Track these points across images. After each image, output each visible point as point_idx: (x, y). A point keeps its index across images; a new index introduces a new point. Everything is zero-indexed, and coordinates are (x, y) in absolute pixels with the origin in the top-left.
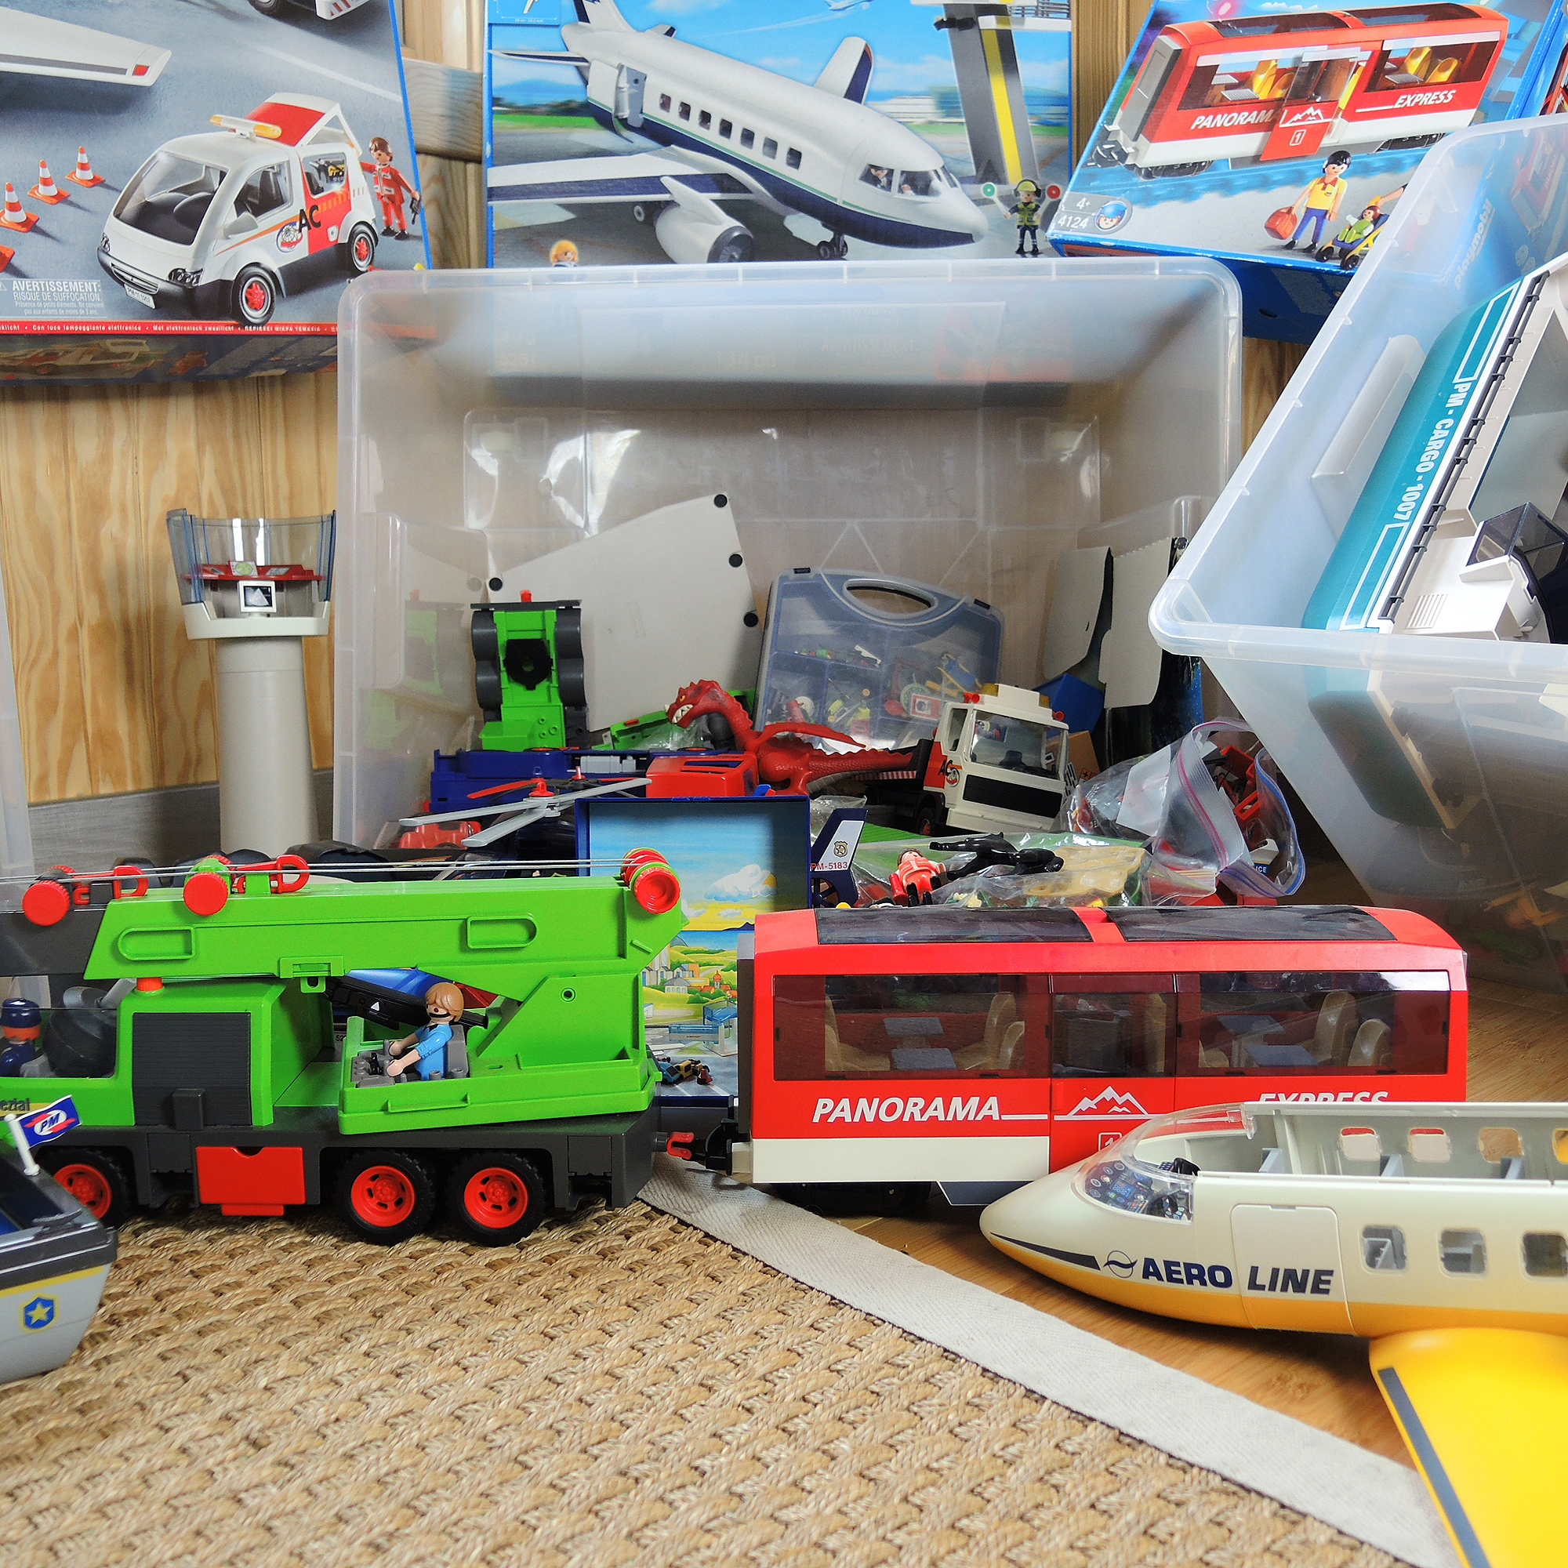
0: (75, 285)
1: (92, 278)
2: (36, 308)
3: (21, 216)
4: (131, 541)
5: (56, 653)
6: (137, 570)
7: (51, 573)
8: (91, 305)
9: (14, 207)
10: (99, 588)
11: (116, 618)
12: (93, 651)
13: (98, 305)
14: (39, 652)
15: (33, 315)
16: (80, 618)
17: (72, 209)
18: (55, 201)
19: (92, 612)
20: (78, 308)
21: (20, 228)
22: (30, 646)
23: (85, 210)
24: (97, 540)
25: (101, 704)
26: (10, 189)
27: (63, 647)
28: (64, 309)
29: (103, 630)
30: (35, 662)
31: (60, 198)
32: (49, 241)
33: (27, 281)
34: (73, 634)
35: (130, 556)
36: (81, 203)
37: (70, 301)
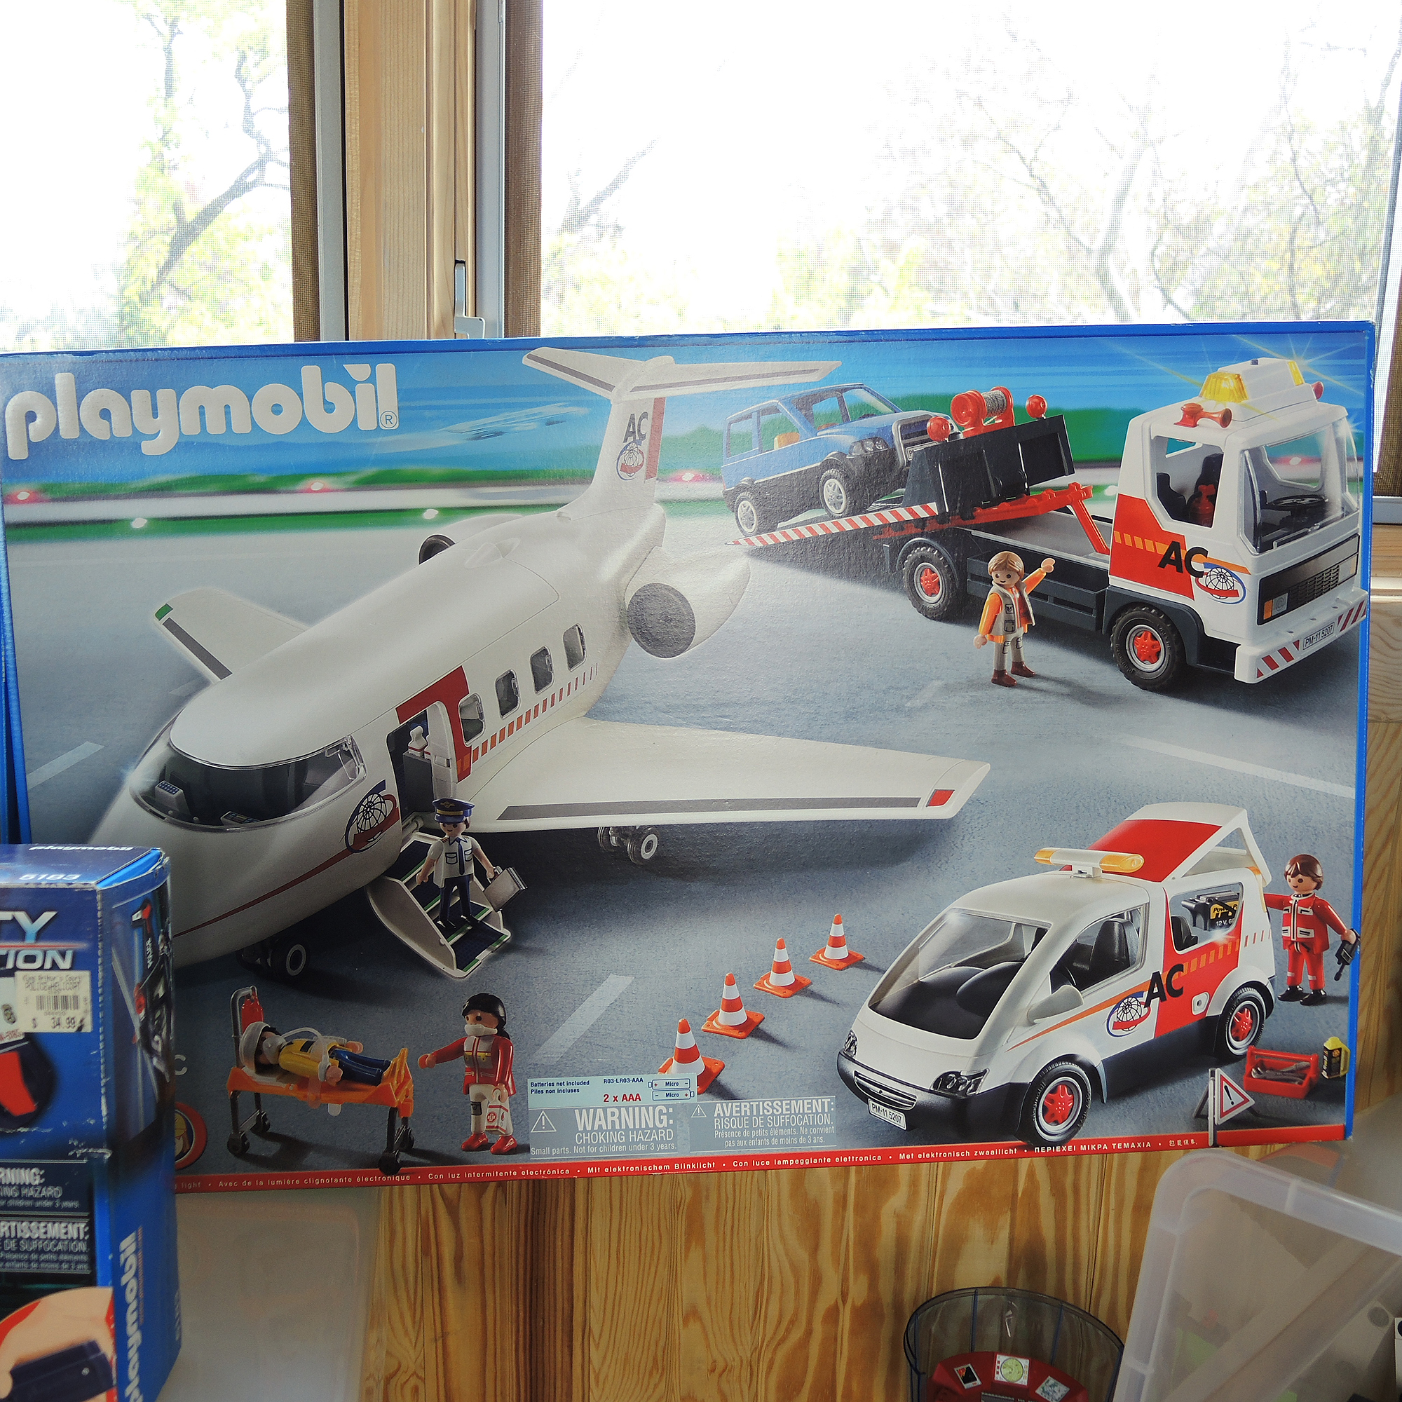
0: (799, 1105)
1: (825, 1093)
2: (742, 1138)
3: (740, 1017)
4: (918, 1218)
5: (809, 1332)
6: (922, 1247)
7: (815, 1250)
8: (815, 1131)
9: (732, 1006)
10: (871, 1269)
11: (887, 1298)
12: (853, 1332)
13: (826, 1130)
14: (788, 1331)
15: (736, 1147)
16: (844, 1295)
17: (811, 1002)
18: (789, 992)
19: (859, 1290)
20: (798, 1136)
21: (735, 1033)
22: (779, 1323)
23: (830, 1001)
24: (877, 1217)
25: (855, 1386)
26: (730, 982)
27: (818, 1327)
28: (779, 1137)
29: (868, 1314)
30: (783, 1340)
31: (799, 988)
32: (773, 1048)
33: (735, 1103)
34: (833, 1315)
35: (915, 1235)
36: (825, 992)
37: (789, 1126)
